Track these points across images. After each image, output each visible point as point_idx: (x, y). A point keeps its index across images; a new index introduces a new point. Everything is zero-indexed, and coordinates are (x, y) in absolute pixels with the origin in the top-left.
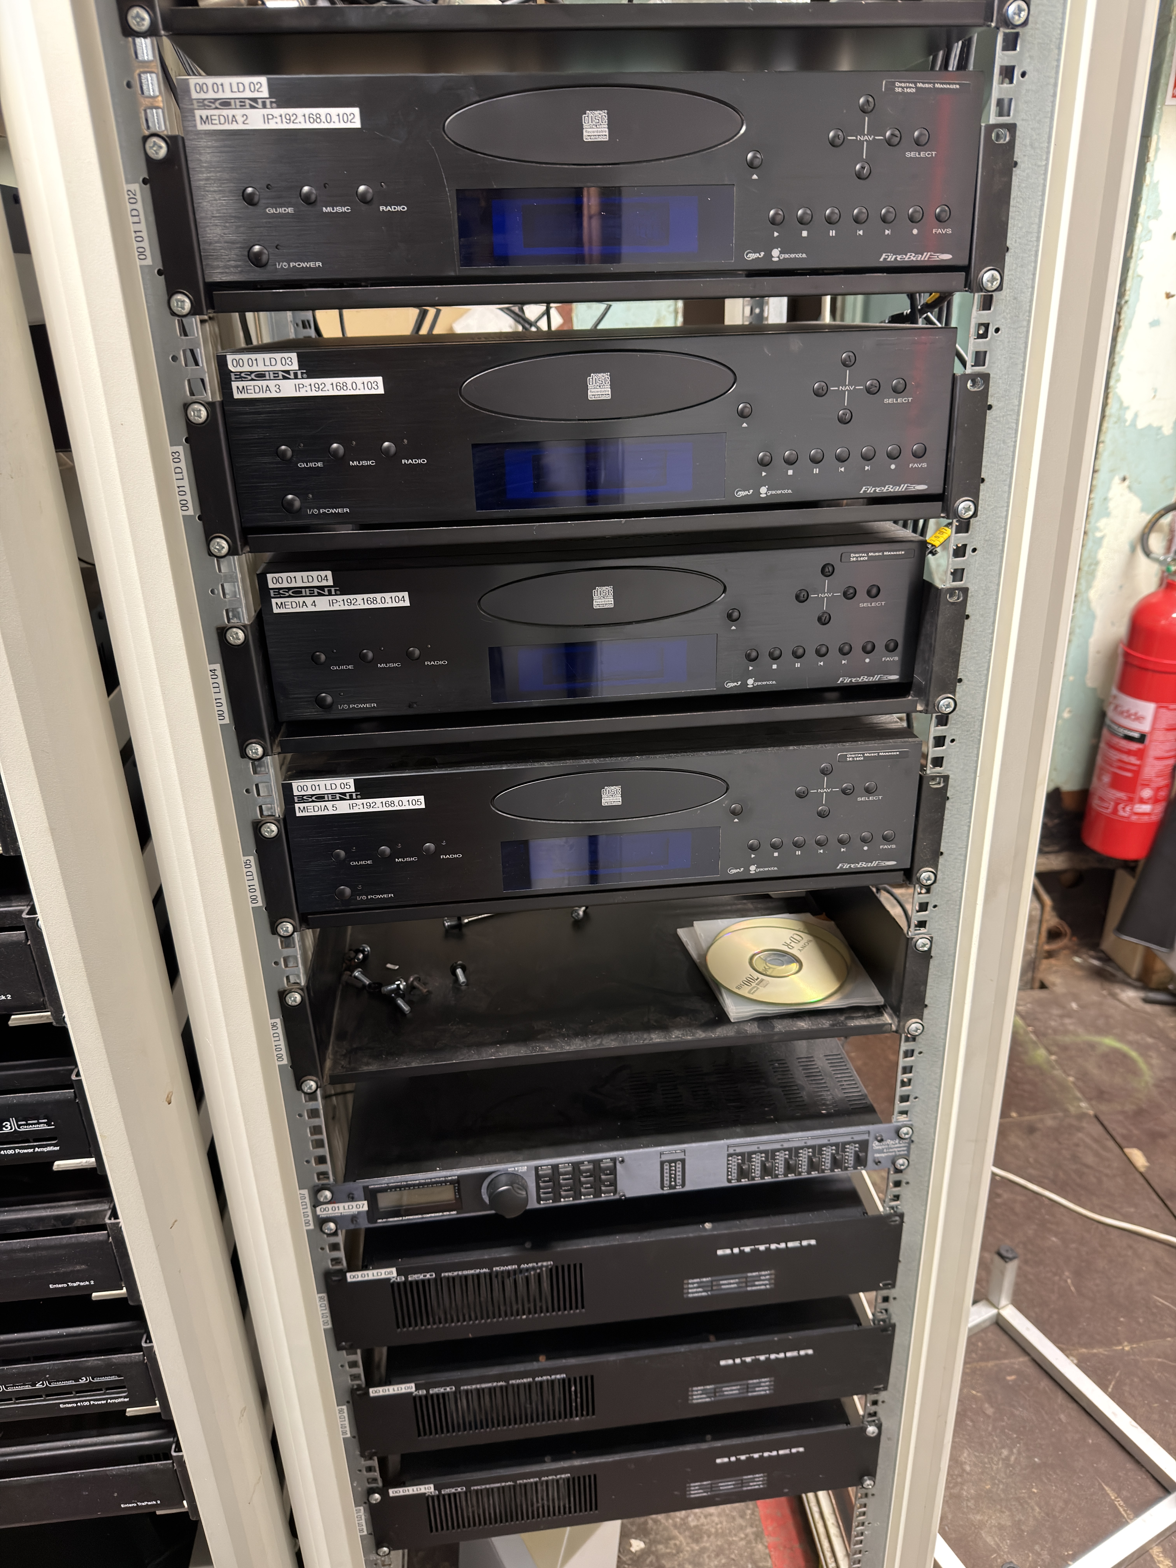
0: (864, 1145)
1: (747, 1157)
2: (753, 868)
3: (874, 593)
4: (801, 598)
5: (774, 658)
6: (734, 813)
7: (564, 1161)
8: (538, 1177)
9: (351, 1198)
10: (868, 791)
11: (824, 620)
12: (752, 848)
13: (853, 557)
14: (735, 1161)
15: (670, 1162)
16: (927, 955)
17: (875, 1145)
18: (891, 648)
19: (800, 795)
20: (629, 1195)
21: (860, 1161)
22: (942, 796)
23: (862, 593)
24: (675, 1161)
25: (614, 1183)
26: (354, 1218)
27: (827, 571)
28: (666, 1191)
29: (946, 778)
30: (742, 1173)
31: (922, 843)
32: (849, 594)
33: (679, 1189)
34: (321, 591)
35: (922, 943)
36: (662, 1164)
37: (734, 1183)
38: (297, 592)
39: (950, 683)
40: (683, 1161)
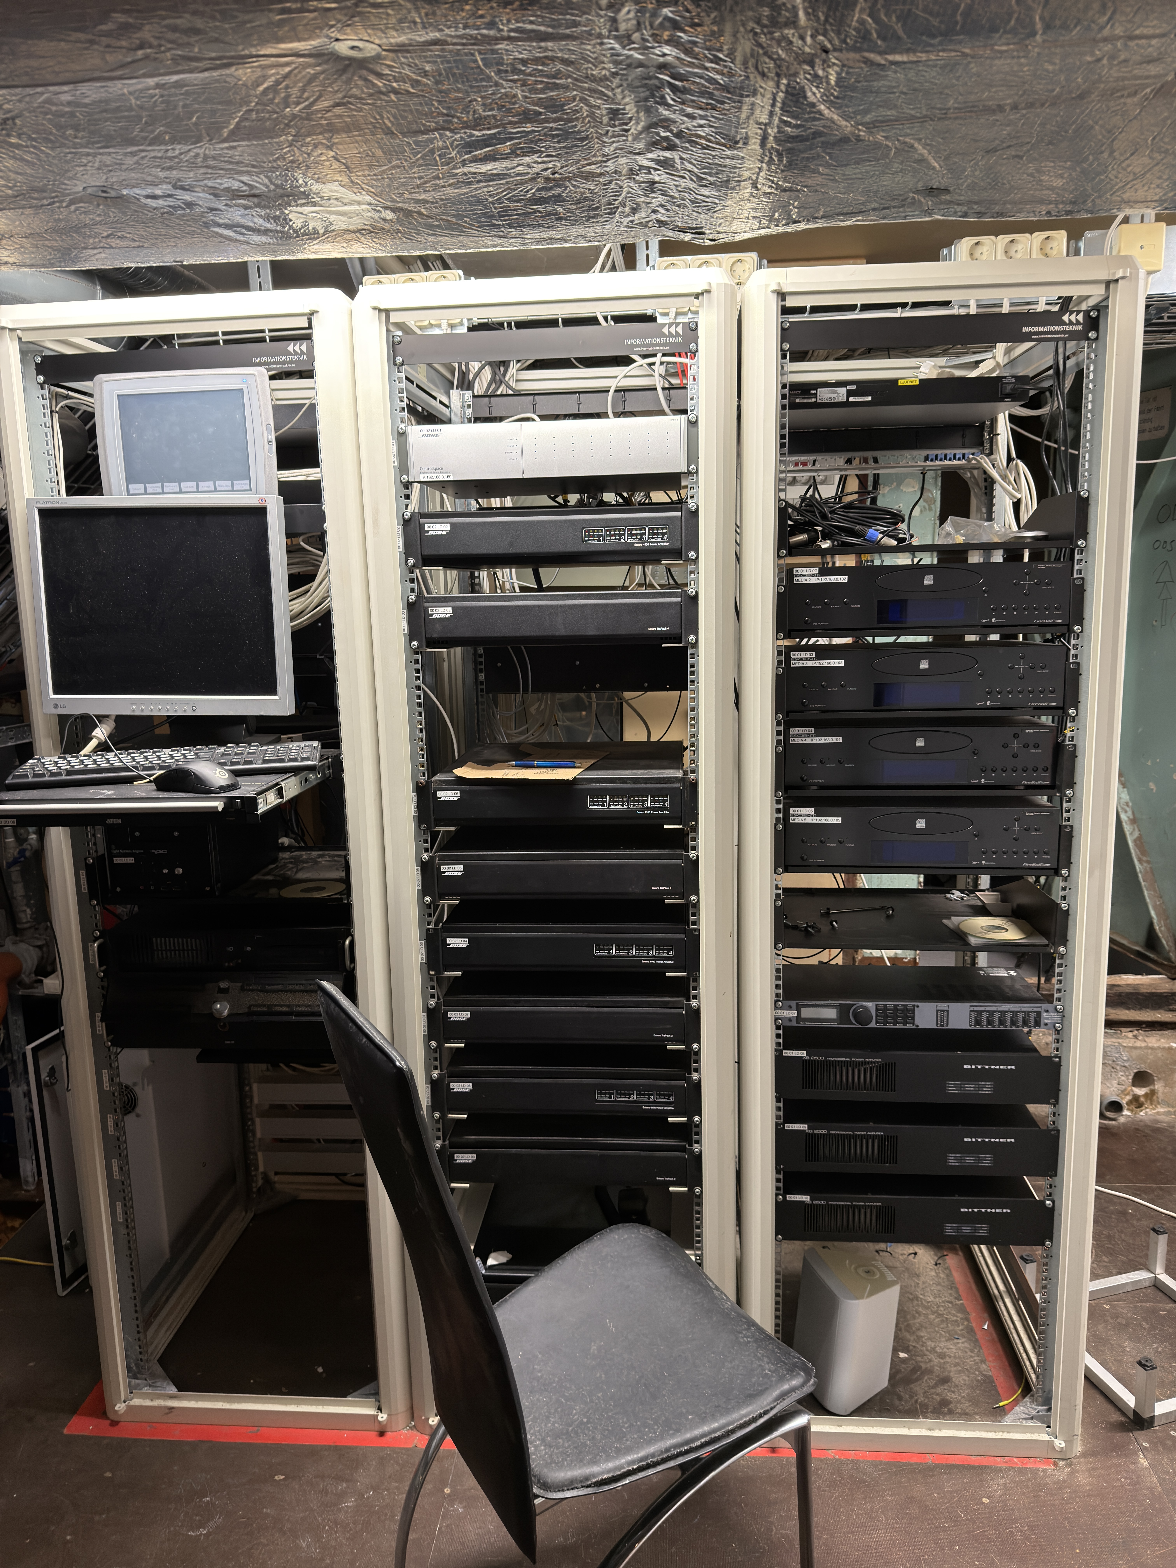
0: (1039, 1014)
1: (980, 1013)
2: (984, 862)
3: (1036, 746)
4: (1005, 746)
5: (994, 771)
6: (975, 836)
7: (890, 1004)
8: (877, 1010)
9: (790, 1008)
10: (1036, 830)
11: (1015, 756)
12: (984, 853)
13: (1027, 731)
14: (974, 1014)
15: (941, 1011)
16: (1067, 913)
17: (1045, 1015)
18: (1046, 770)
19: (1005, 829)
20: (920, 1027)
21: (1037, 1024)
22: (1070, 835)
23: (1031, 746)
24: (944, 1011)
25: (913, 1018)
26: (790, 1020)
27: (1016, 736)
28: (939, 1027)
29: (1072, 827)
30: (978, 1022)
31: (1062, 857)
32: (1026, 746)
33: (945, 1027)
34: (809, 735)
35: (1064, 906)
36: (937, 1011)
37: (973, 1028)
38: (800, 736)
39: (1071, 784)
40: (947, 1011)
